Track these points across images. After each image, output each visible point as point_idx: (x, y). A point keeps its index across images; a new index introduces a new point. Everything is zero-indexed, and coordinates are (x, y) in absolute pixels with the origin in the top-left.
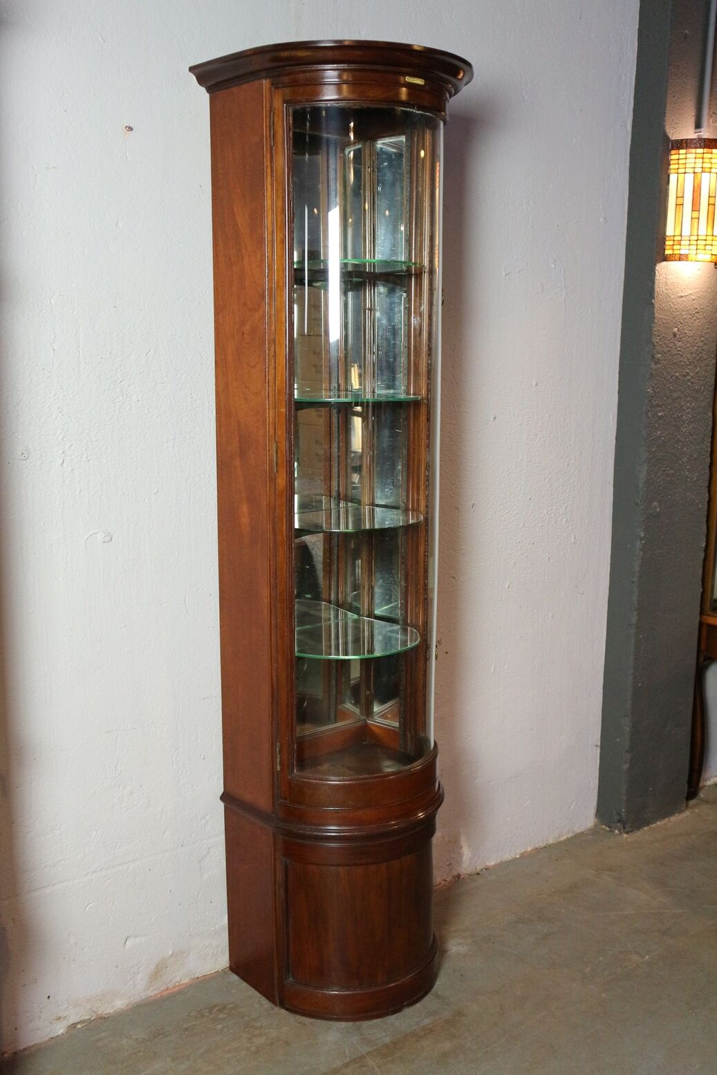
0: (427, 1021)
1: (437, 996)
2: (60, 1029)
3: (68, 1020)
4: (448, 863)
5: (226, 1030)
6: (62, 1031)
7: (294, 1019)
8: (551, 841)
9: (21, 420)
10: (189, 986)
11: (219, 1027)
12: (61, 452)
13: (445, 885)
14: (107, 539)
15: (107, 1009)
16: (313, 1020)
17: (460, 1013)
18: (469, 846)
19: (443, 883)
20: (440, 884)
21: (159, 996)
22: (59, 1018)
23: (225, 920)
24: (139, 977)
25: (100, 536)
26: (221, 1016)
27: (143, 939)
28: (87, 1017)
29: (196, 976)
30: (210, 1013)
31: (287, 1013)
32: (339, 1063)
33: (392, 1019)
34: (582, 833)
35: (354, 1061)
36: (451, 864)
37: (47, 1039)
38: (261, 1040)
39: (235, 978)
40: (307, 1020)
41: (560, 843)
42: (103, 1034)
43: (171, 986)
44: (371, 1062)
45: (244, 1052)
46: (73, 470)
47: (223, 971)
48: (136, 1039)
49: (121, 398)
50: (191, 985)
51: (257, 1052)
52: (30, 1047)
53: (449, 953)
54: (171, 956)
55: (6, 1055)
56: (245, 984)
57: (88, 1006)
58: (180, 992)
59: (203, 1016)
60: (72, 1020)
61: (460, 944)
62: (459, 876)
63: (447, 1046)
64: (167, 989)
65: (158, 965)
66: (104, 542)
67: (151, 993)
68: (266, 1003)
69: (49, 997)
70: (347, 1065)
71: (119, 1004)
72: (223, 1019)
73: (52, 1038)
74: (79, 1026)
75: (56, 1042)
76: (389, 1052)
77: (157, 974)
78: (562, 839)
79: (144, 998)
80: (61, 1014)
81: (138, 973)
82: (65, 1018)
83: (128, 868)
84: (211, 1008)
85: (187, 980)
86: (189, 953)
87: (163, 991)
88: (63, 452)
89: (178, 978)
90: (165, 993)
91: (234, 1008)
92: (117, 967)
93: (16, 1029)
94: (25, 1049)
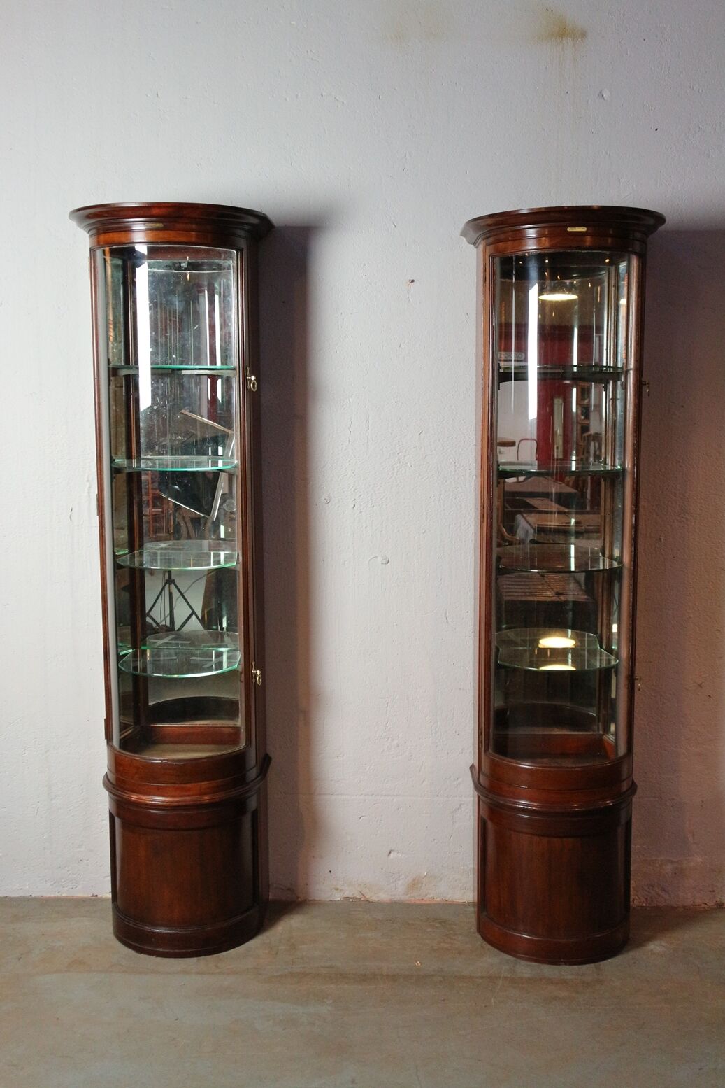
0: (570, 977)
2: (338, 897)
3: (344, 893)
4: (711, 890)
5: (431, 933)
6: (339, 899)
9: (326, 477)
11: (429, 930)
13: (704, 908)
14: (384, 562)
15: (374, 899)
17: (600, 982)
19: (703, 905)
20: (700, 905)
21: (413, 902)
22: (337, 889)
24: (400, 883)
25: (379, 559)
26: (438, 925)
27: (404, 856)
28: (358, 897)
29: (447, 899)
30: (433, 921)
31: (481, 939)
32: (479, 975)
35: (490, 977)
36: (714, 891)
37: (328, 900)
38: (446, 946)
42: (360, 909)
44: (500, 982)
45: (428, 947)
46: (361, 512)
48: (375, 918)
49: (398, 465)
50: (440, 904)
51: (437, 949)
52: (315, 900)
53: (644, 948)
54: (425, 876)
55: (299, 900)
57: (359, 889)
58: (429, 905)
59: (426, 921)
60: (347, 894)
61: (661, 945)
62: (721, 905)
64: (422, 900)
65: (414, 880)
66: (383, 564)
67: (407, 897)
69: (330, 872)
70: (482, 977)
71: (383, 897)
73: (331, 901)
74: (351, 900)
75: (333, 904)
76: (515, 981)
77: (415, 884)
79: (402, 899)
80: (338, 887)
81: (399, 880)
82: (341, 890)
83: (393, 800)
84: (437, 919)
85: (438, 899)
86: (441, 879)
87: (418, 900)
88: (354, 500)
89: (431, 896)
90: (418, 902)
91: (451, 924)
92: (382, 869)
93: (307, 885)
94: (312, 900)
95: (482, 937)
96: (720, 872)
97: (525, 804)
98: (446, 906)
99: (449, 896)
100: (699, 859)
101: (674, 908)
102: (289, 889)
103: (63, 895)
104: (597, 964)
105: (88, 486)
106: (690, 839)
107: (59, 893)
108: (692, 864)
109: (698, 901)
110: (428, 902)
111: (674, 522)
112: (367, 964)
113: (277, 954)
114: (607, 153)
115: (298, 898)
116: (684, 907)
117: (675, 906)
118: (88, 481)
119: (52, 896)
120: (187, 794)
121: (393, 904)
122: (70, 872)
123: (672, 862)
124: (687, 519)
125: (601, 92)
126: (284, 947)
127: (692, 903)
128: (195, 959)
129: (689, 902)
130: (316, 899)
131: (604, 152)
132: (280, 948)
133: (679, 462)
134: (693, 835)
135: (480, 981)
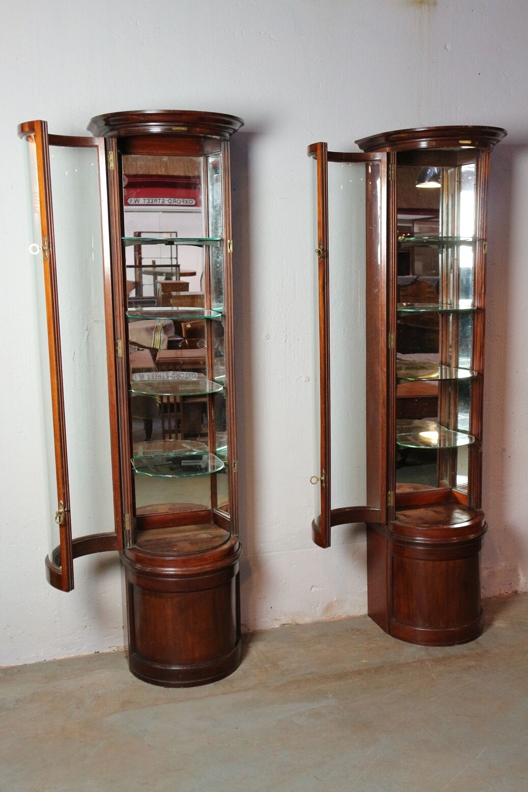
0: (466, 652)
1: (477, 643)
2: (277, 625)
3: (281, 621)
4: (510, 583)
5: (357, 639)
6: (277, 626)
7: (393, 640)
10: (345, 619)
11: (354, 637)
12: (285, 336)
13: (507, 596)
14: (307, 380)
15: (301, 622)
17: (487, 652)
18: (524, 575)
19: (506, 594)
20: (503, 594)
21: (328, 620)
22: (276, 619)
23: (366, 589)
24: (318, 608)
25: (304, 378)
26: (357, 633)
27: (321, 589)
28: (290, 623)
29: (350, 615)
30: (352, 631)
31: (391, 637)
32: (411, 661)
33: (447, 648)
35: (419, 661)
36: (511, 584)
37: (270, 628)
38: (374, 645)
39: (370, 619)
40: (401, 642)
42: (297, 631)
43: (335, 617)
44: (428, 663)
45: (363, 649)
46: (290, 345)
47: (365, 615)
48: (312, 635)
51: (371, 649)
53: (494, 626)
54: (335, 601)
55: (250, 631)
56: (374, 622)
57: (291, 617)
58: (339, 621)
59: (348, 632)
60: (283, 622)
61: (502, 623)
62: (516, 592)
63: (473, 663)
64: (333, 618)
65: (328, 605)
66: (305, 381)
68: (382, 631)
69: (271, 608)
70: (414, 662)
71: (307, 620)
72: (358, 634)
73: (272, 628)
74: (286, 626)
75: (274, 630)
76: (438, 661)
77: (328, 608)
79: (321, 619)
80: (277, 617)
81: (318, 606)
82: (279, 620)
83: (314, 550)
85: (344, 616)
86: (346, 602)
87: (331, 618)
88: (286, 336)
89: (339, 614)
90: (332, 620)
91: (365, 631)
92: (307, 600)
93: (255, 619)
94: (260, 630)
96: (515, 571)
97: (421, 539)
98: (352, 619)
99: (351, 612)
100: (503, 564)
101: (489, 598)
103: (72, 656)
105: (87, 334)
106: (498, 551)
107: (68, 654)
108: (499, 568)
109: (502, 592)
110: (338, 619)
112: (334, 666)
113: (267, 671)
114: (449, 88)
115: (249, 630)
116: (495, 597)
118: (87, 330)
119: (63, 658)
120: (205, 563)
121: (316, 625)
122: (76, 637)
123: (487, 568)
125: (445, 45)
126: (268, 666)
127: (499, 593)
128: (211, 685)
129: (497, 594)
130: (262, 629)
132: (266, 666)
134: (500, 548)
135: (414, 664)
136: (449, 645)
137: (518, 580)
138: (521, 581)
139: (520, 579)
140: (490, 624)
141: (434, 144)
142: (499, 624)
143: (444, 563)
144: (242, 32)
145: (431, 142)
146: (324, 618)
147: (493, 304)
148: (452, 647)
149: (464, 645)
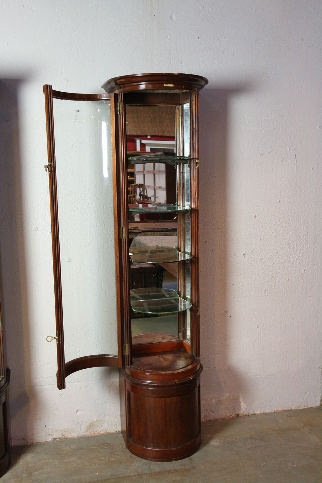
0: (178, 467)
2: (50, 439)
3: (53, 436)
4: (233, 408)
5: (103, 453)
6: (51, 440)
7: (129, 455)
8: (293, 408)
11: (102, 451)
12: (50, 228)
13: (231, 418)
14: (69, 260)
15: (69, 436)
16: (136, 457)
17: (194, 468)
18: (245, 403)
19: (230, 416)
20: (228, 416)
21: (90, 435)
22: (49, 435)
24: (83, 426)
25: (67, 259)
26: (106, 447)
27: (84, 412)
28: (61, 437)
29: (107, 431)
31: (129, 452)
32: (133, 474)
33: (165, 464)
34: (312, 408)
35: (139, 475)
37: (45, 441)
38: (113, 459)
39: (121, 435)
40: (134, 456)
41: (299, 410)
42: (63, 444)
43: (96, 433)
44: (145, 477)
45: (103, 462)
47: (119, 432)
48: (72, 448)
49: (74, 209)
50: (104, 434)
51: (108, 463)
52: (37, 442)
53: (209, 444)
54: (96, 421)
55: (29, 443)
56: (123, 438)
57: (61, 433)
58: (99, 436)
59: (99, 446)
60: (55, 436)
61: (217, 441)
62: (238, 415)
63: (178, 478)
65: (90, 424)
67: (87, 433)
69: (45, 426)
70: (135, 476)
71: (74, 435)
73: (46, 441)
74: (57, 439)
75: (47, 443)
76: (152, 475)
77: (91, 426)
78: (300, 408)
79: (84, 435)
80: (50, 433)
82: (52, 435)
83: (78, 384)
84: (104, 444)
85: (103, 432)
86: (104, 422)
87: (93, 434)
89: (99, 431)
90: (92, 435)
91: (112, 446)
92: (73, 421)
93: (33, 435)
94: (36, 443)
95: (130, 451)
96: (237, 399)
97: (149, 382)
98: (108, 435)
99: (108, 429)
100: (228, 395)
101: (217, 420)
102: (23, 439)
104: (190, 457)
106: (223, 386)
108: (225, 397)
109: (227, 415)
110: (98, 434)
111: (212, 233)
112: (73, 478)
113: (21, 480)
114: (175, 48)
115: (28, 442)
116: (222, 418)
117: (218, 418)
121: (81, 439)
123: (215, 398)
124: (218, 232)
125: (171, 17)
126: (25, 476)
127: (225, 416)
129: (223, 416)
130: (39, 441)
131: (174, 48)
132: (23, 476)
133: (214, 204)
134: (225, 384)
135: (134, 478)
136: (168, 461)
137: (240, 406)
138: (242, 407)
139: (241, 406)
140: (207, 443)
141: (151, 87)
142: (214, 443)
143: (163, 399)
144: (9, 5)
145: (149, 85)
146: (86, 434)
147: (215, 206)
148: (170, 462)
149: (180, 461)
